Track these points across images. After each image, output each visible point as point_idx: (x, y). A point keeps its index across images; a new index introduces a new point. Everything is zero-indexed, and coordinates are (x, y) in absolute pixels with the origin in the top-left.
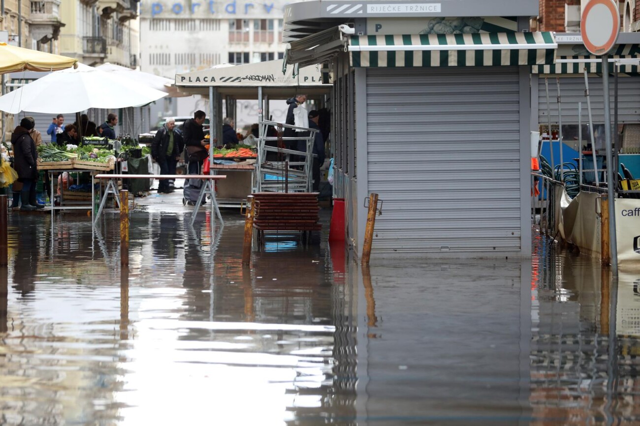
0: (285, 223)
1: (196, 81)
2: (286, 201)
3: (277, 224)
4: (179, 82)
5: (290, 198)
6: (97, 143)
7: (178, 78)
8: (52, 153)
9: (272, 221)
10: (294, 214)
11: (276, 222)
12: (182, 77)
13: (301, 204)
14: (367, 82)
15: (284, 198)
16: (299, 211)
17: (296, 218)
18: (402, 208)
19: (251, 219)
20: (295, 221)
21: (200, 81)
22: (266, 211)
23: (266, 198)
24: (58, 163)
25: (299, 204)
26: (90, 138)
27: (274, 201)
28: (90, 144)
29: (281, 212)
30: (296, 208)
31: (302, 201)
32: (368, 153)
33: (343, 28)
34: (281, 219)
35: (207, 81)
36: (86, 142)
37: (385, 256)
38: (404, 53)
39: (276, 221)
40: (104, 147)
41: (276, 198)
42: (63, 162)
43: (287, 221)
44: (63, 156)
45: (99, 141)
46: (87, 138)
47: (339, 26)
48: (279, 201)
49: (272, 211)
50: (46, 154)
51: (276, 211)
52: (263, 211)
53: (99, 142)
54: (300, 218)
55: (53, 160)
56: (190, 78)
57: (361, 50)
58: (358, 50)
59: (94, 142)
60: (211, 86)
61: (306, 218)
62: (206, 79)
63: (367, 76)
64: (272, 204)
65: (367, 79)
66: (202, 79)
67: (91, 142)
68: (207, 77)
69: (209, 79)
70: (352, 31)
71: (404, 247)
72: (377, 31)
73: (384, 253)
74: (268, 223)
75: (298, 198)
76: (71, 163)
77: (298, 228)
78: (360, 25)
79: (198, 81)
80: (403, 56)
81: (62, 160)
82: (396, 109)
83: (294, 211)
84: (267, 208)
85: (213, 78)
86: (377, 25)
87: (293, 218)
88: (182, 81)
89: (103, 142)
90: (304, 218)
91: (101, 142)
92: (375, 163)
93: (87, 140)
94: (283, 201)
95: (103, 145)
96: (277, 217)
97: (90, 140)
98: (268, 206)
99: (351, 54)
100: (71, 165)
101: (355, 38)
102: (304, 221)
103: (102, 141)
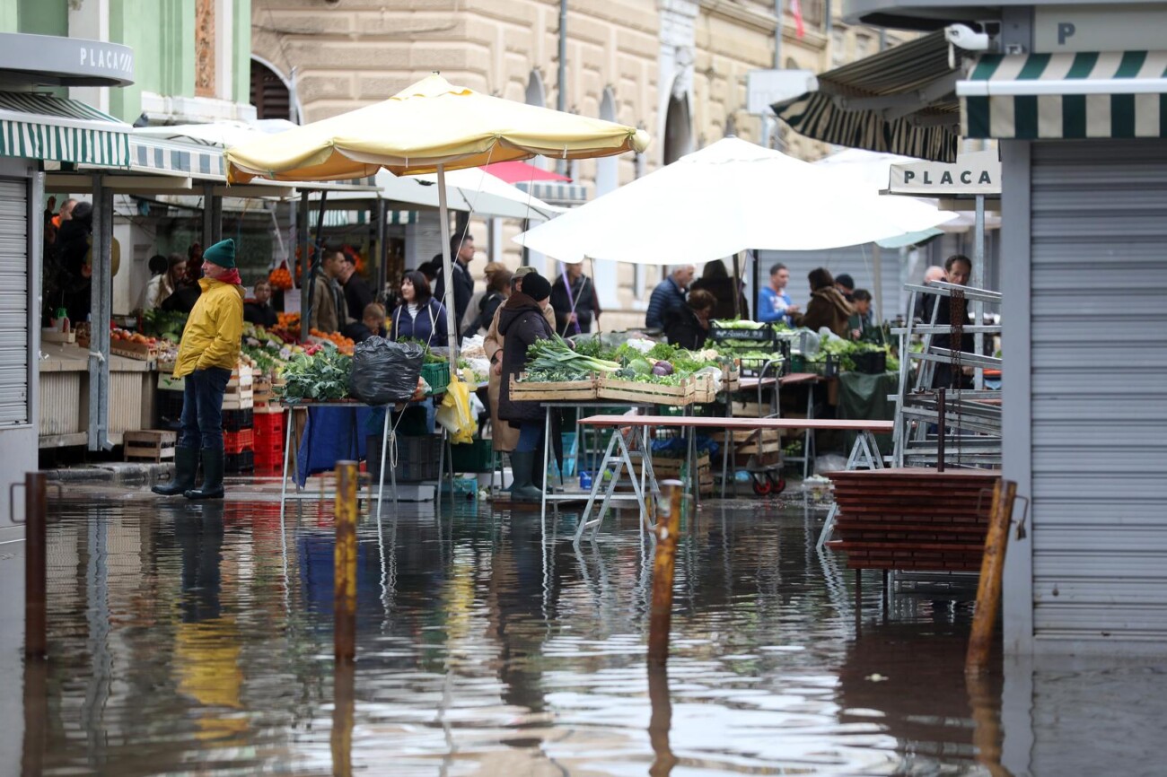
0: (912, 551)
1: (942, 182)
2: (913, 493)
3: (889, 554)
4: (898, 186)
5: (924, 484)
6: (746, 335)
7: (897, 175)
8: (559, 359)
9: (877, 545)
10: (937, 529)
11: (890, 549)
12: (907, 173)
13: (953, 502)
14: (1031, 178)
15: (910, 484)
16: (948, 519)
17: (942, 538)
18: (1125, 521)
19: (669, 541)
20: (939, 546)
21: (951, 182)
22: (861, 517)
23: (860, 483)
24: (560, 385)
25: (947, 502)
26: (729, 324)
27: (881, 492)
28: (730, 338)
29: (901, 522)
30: (940, 511)
31: (957, 494)
32: (1033, 370)
33: (955, 33)
34: (900, 540)
35: (969, 182)
36: (718, 333)
37: (1077, 648)
38: (1108, 100)
39: (888, 545)
40: (762, 345)
41: (889, 483)
42: (570, 384)
43: (916, 545)
44: (585, 368)
45: (751, 331)
46: (722, 324)
47: (947, 30)
48: (896, 492)
49: (877, 518)
50: (544, 364)
51: (888, 518)
52: (854, 517)
53: (751, 335)
54: (953, 538)
55: (548, 378)
56: (926, 174)
57: (992, 92)
58: (983, 92)
59: (739, 335)
60: (980, 195)
61: (966, 538)
62: (967, 177)
63: (1033, 163)
64: (875, 500)
65: (1031, 172)
66: (956, 177)
67: (732, 334)
68: (969, 173)
69: (975, 177)
70: (980, 41)
71: (1130, 625)
72: (1061, 41)
73: (1075, 640)
74: (869, 549)
75: (945, 485)
76: (591, 385)
77: (948, 565)
78: (1016, 26)
79: (946, 183)
80: (1106, 108)
81: (570, 378)
82: (1111, 252)
83: (936, 519)
84: (864, 509)
85: (985, 173)
86: (1061, 27)
87: (934, 538)
88: (906, 182)
89: (761, 334)
90: (961, 538)
91: (755, 333)
92: (1053, 396)
93: (720, 329)
94: (906, 493)
95: (759, 341)
96: (890, 536)
97: (728, 330)
98: (868, 505)
99: (963, 105)
100: (592, 391)
101: (989, 60)
102: (961, 547)
103: (758, 330)
